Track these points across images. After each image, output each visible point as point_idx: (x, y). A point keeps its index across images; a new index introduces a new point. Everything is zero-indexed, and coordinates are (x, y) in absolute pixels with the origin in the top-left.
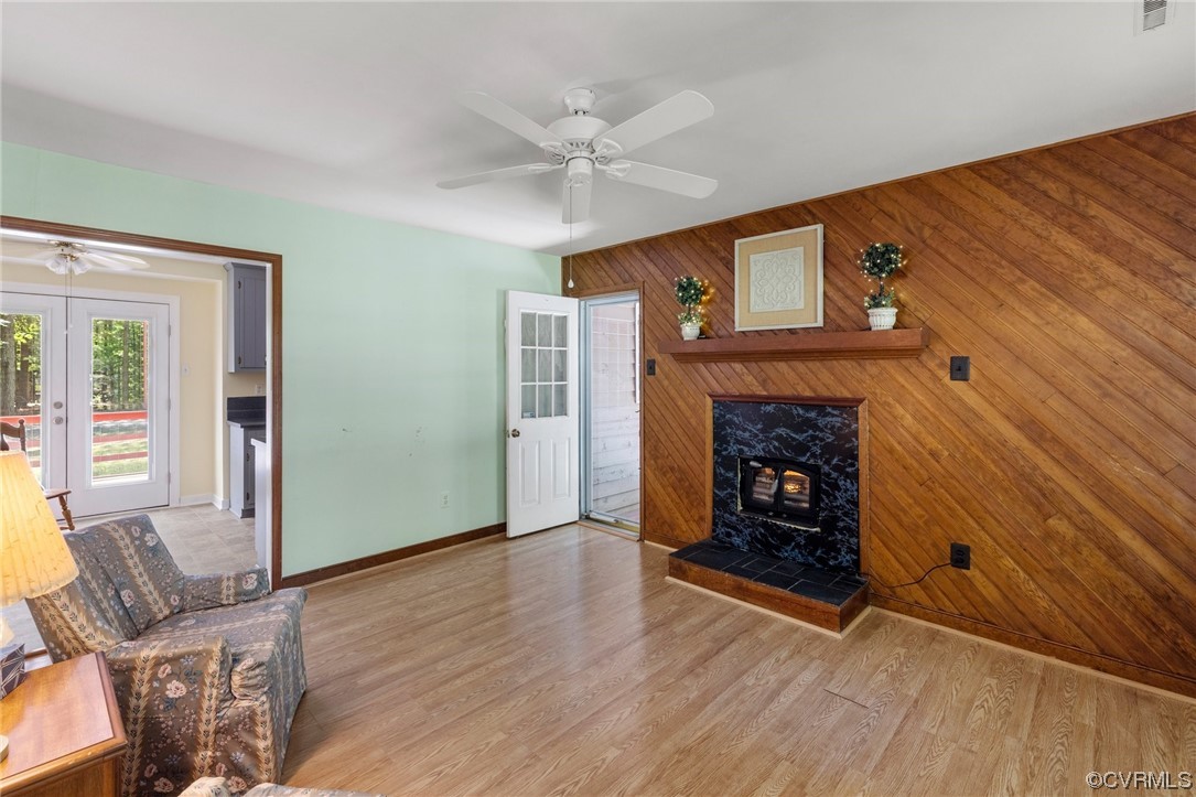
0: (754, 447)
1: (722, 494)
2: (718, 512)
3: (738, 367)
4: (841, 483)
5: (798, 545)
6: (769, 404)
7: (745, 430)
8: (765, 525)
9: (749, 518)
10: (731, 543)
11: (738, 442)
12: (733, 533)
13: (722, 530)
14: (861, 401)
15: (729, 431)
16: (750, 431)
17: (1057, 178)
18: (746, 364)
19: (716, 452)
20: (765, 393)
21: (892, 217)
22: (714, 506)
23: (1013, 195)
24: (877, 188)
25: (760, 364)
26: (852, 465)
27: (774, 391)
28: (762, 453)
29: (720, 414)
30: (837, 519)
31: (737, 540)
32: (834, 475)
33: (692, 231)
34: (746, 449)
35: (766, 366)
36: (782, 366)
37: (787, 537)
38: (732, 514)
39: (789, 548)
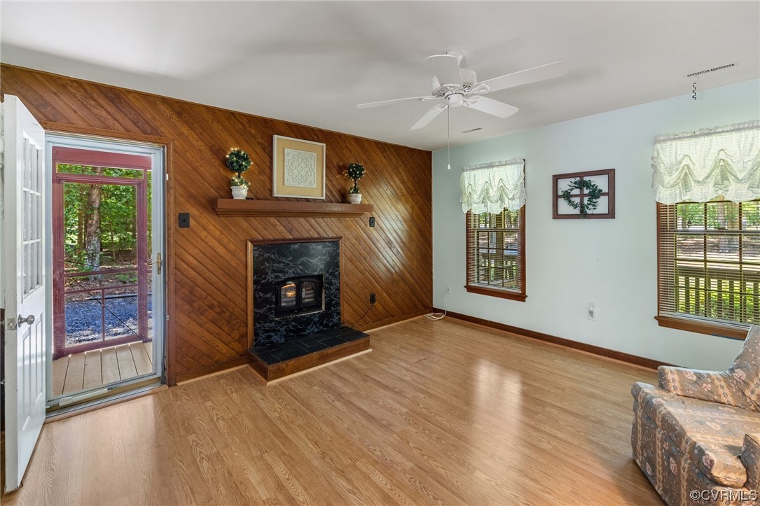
0: (287, 272)
1: (261, 311)
2: (258, 326)
3: (273, 220)
4: (333, 281)
5: (315, 323)
6: (296, 243)
7: (280, 263)
8: (295, 320)
9: (283, 320)
10: (271, 342)
11: (274, 271)
12: (272, 334)
13: (263, 336)
14: (341, 238)
15: (267, 265)
16: (284, 263)
17: (394, 157)
18: (278, 218)
19: (255, 282)
20: (291, 237)
21: (351, 151)
22: (254, 322)
23: (385, 157)
24: (345, 136)
25: (289, 219)
26: (337, 270)
27: (297, 235)
28: (293, 275)
29: (260, 255)
30: (332, 300)
31: (275, 338)
32: (330, 278)
33: (232, 114)
34: (281, 275)
35: (292, 220)
36: (302, 220)
37: (308, 321)
38: (271, 322)
39: (309, 327)
